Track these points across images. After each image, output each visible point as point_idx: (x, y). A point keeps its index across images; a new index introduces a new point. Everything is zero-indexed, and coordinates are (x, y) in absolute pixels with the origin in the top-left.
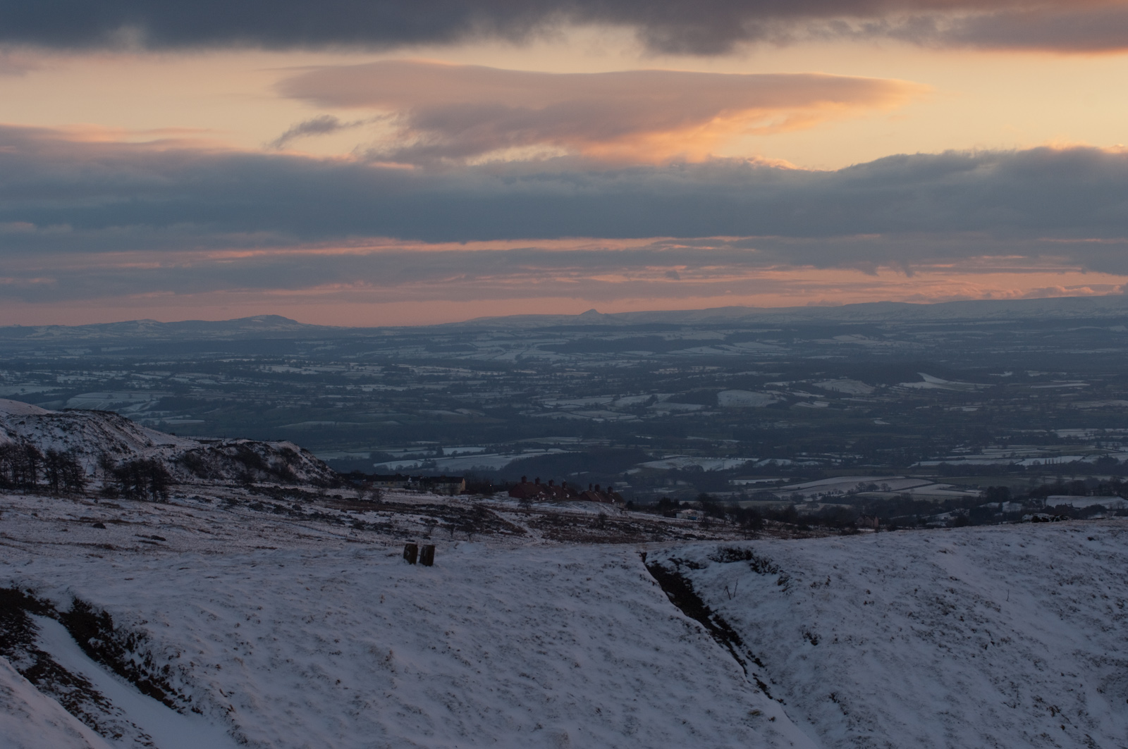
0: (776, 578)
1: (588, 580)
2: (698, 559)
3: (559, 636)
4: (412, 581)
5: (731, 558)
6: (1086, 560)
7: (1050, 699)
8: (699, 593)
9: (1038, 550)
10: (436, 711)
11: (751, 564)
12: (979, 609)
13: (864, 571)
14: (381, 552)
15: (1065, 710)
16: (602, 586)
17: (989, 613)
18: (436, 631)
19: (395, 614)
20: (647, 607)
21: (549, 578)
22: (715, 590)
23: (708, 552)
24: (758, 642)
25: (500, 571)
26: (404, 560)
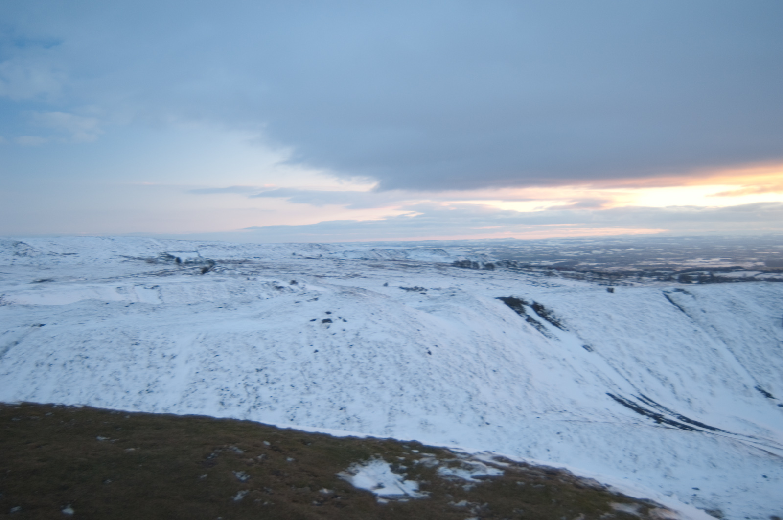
1: (649, 296)
3: (646, 310)
4: (611, 297)
5: (678, 290)
6: (762, 292)
7: (763, 327)
8: (674, 299)
9: (750, 289)
11: (684, 292)
13: (712, 294)
15: (767, 330)
16: (653, 298)
17: (744, 305)
18: (619, 309)
19: (608, 305)
20: (663, 303)
21: (640, 296)
23: (672, 289)
25: (629, 294)
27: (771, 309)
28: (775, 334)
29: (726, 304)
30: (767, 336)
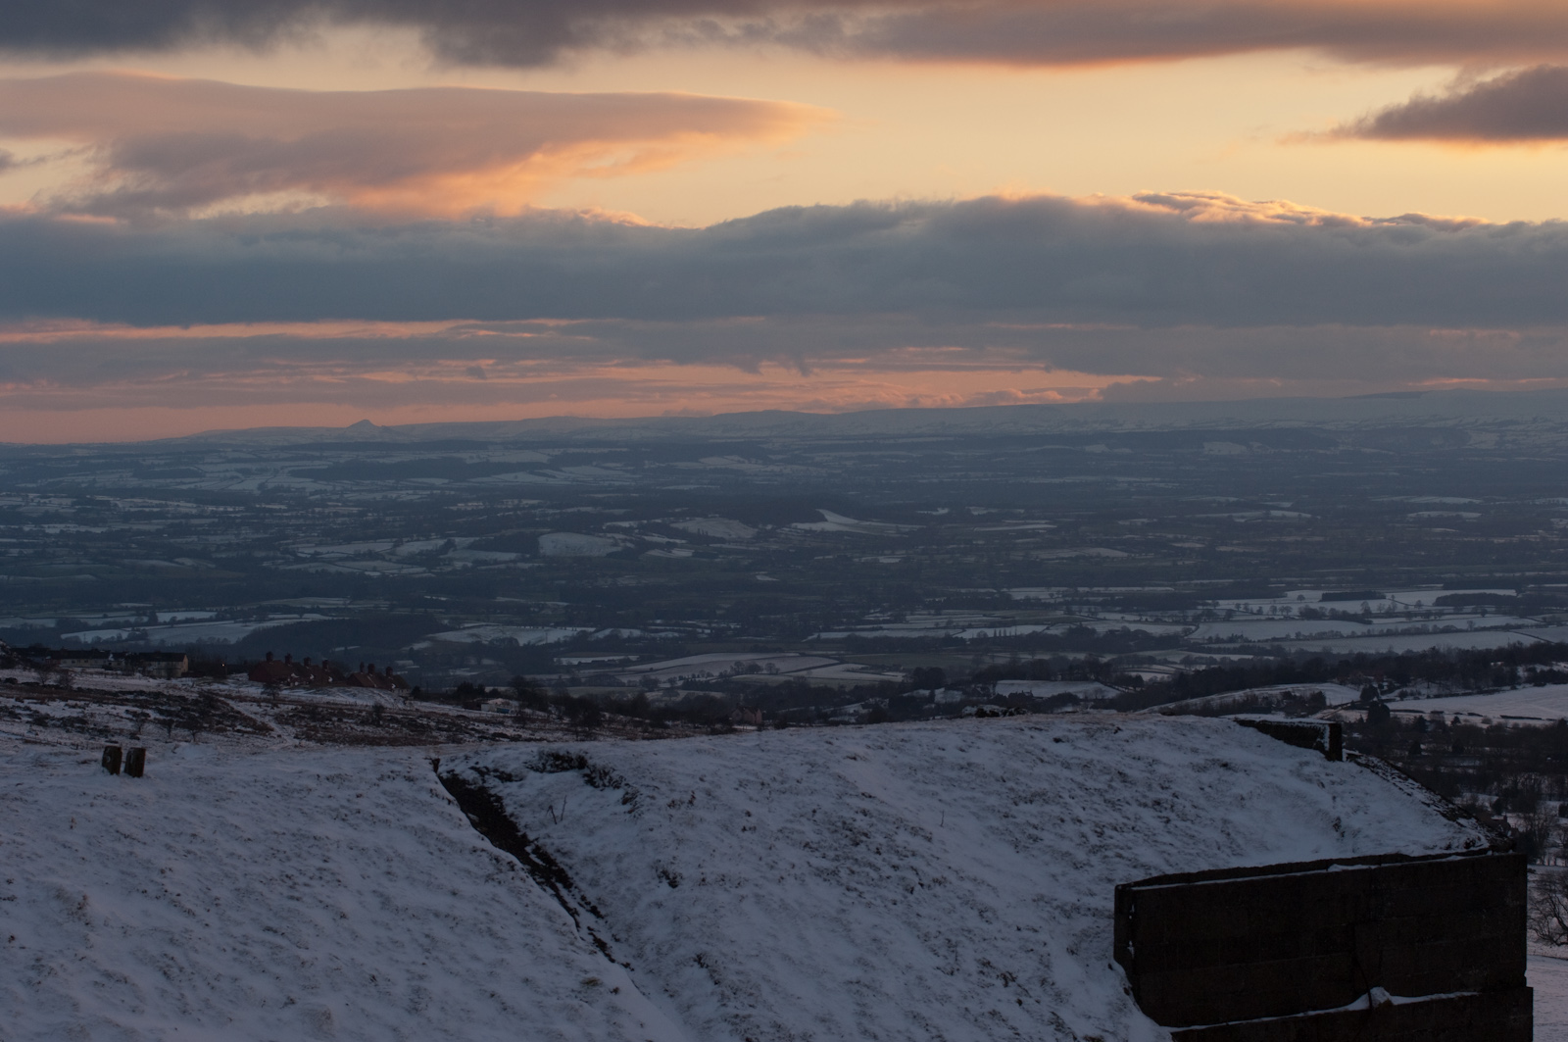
0: (619, 794)
1: (358, 796)
2: (511, 767)
3: (318, 874)
4: (113, 799)
5: (557, 766)
6: (1050, 770)
7: (1002, 964)
8: (512, 815)
9: (985, 756)
10: (147, 980)
11: (585, 775)
12: (902, 838)
13: (742, 784)
14: (71, 757)
15: (1022, 978)
16: (378, 805)
17: (916, 843)
18: (148, 868)
19: (90, 844)
20: (440, 834)
21: (304, 794)
22: (534, 812)
23: (524, 758)
24: (594, 883)
25: (236, 784)
26: (102, 768)
27: (1076, 866)
28: (1059, 997)
29: (813, 837)
30: (1010, 1011)
